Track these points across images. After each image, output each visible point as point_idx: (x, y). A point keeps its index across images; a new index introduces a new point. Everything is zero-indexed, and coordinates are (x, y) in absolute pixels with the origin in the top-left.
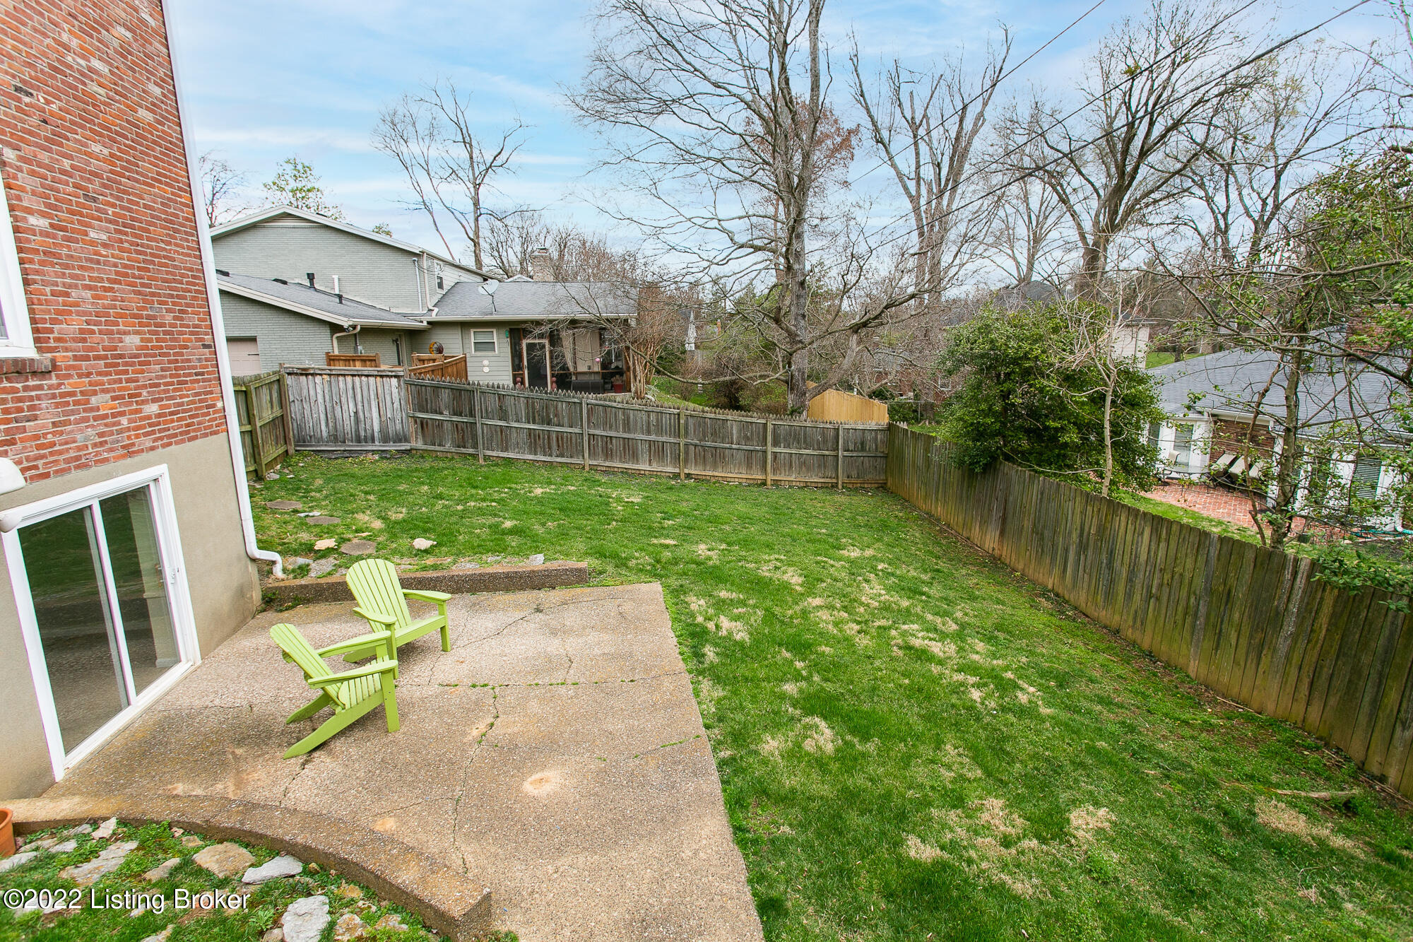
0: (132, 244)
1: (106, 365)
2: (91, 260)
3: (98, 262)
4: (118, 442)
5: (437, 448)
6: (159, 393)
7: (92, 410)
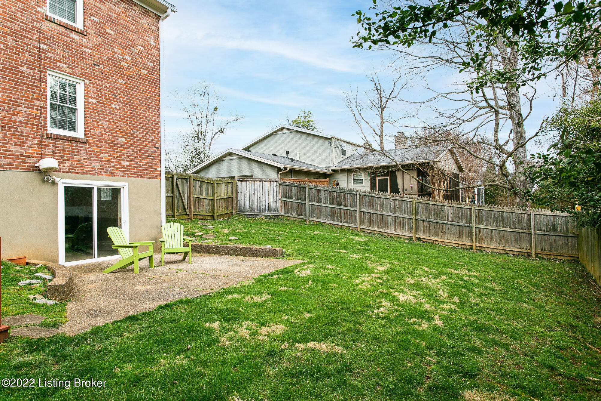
0: (129, 110)
1: (109, 145)
2: (110, 113)
3: (113, 114)
4: (108, 170)
5: (290, 215)
6: (130, 159)
7: (100, 158)
